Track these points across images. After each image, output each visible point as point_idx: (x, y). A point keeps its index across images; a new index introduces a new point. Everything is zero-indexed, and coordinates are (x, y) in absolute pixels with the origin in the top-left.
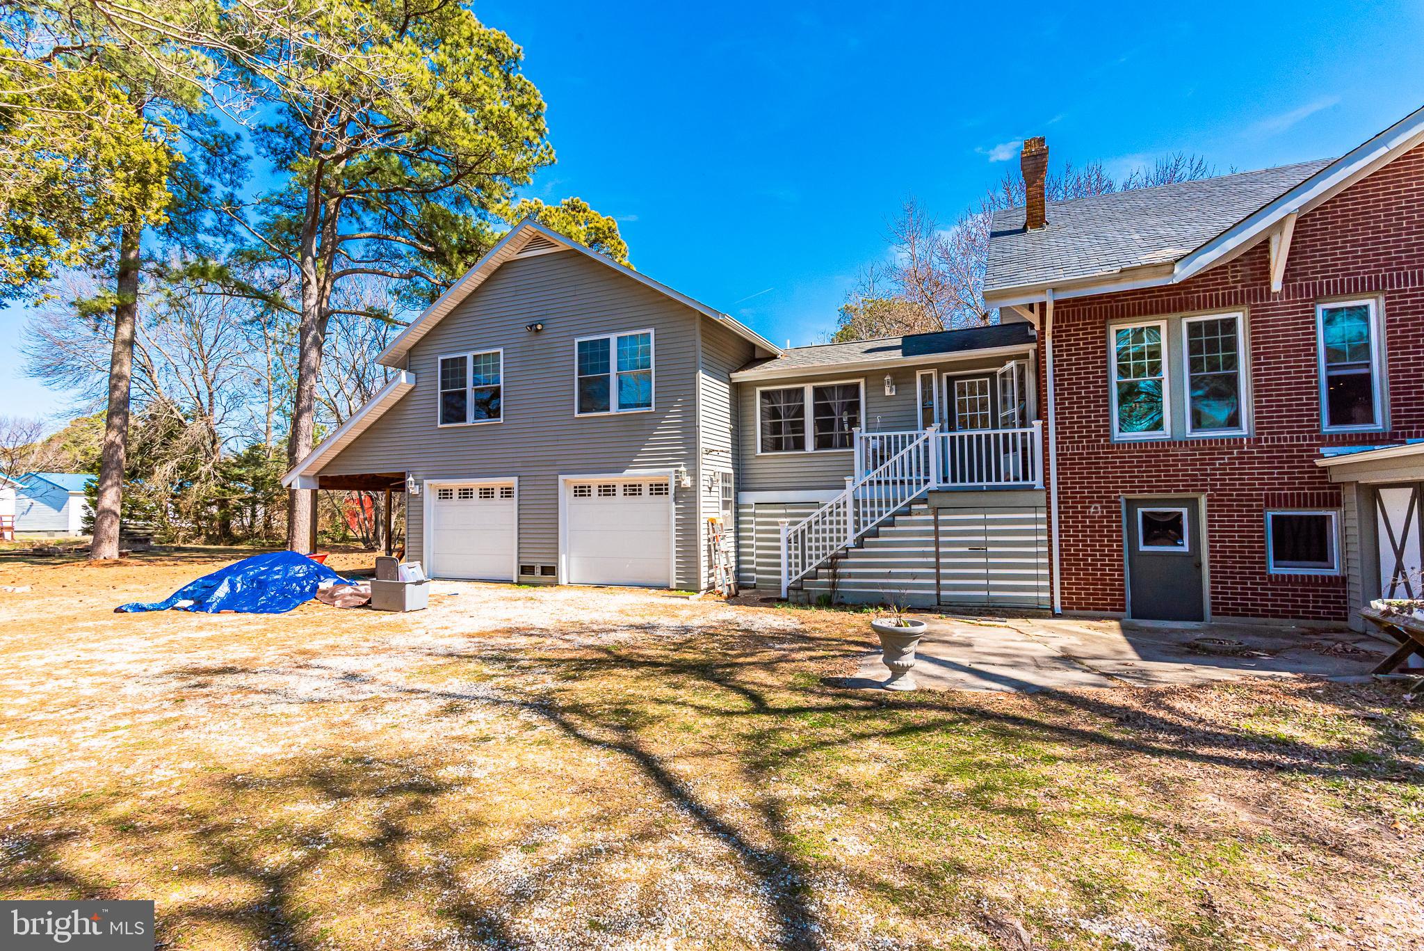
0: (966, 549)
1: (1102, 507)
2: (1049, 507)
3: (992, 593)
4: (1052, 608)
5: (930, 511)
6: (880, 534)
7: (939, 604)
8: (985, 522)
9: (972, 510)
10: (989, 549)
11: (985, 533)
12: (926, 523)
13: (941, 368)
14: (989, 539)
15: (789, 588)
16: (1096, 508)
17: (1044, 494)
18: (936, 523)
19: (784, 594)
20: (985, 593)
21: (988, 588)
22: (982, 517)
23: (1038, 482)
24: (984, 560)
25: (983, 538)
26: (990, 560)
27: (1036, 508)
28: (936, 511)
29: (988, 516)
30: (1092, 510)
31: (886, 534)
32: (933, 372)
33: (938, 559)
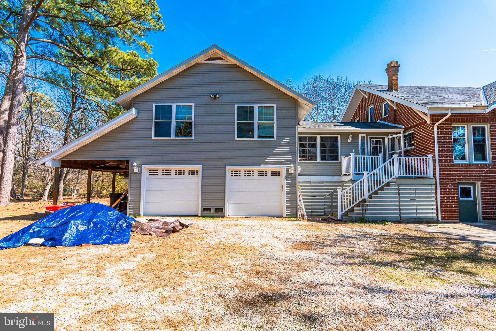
0: (409, 199)
1: (452, 185)
2: (436, 185)
3: (418, 215)
4: (438, 220)
5: (397, 185)
6: (379, 194)
7: (401, 220)
8: (416, 189)
9: (411, 185)
10: (417, 199)
11: (416, 193)
12: (395, 189)
13: (368, 134)
14: (417, 195)
15: (342, 216)
16: (450, 185)
17: (434, 180)
18: (399, 190)
19: (339, 217)
20: (416, 215)
21: (417, 213)
22: (414, 188)
23: (431, 175)
24: (415, 203)
25: (415, 195)
26: (417, 203)
27: (432, 185)
28: (399, 185)
29: (416, 188)
30: (449, 186)
31: (381, 194)
32: (365, 135)
33: (399, 203)
